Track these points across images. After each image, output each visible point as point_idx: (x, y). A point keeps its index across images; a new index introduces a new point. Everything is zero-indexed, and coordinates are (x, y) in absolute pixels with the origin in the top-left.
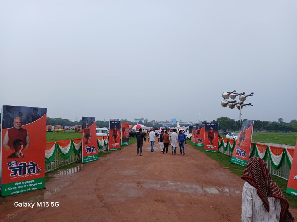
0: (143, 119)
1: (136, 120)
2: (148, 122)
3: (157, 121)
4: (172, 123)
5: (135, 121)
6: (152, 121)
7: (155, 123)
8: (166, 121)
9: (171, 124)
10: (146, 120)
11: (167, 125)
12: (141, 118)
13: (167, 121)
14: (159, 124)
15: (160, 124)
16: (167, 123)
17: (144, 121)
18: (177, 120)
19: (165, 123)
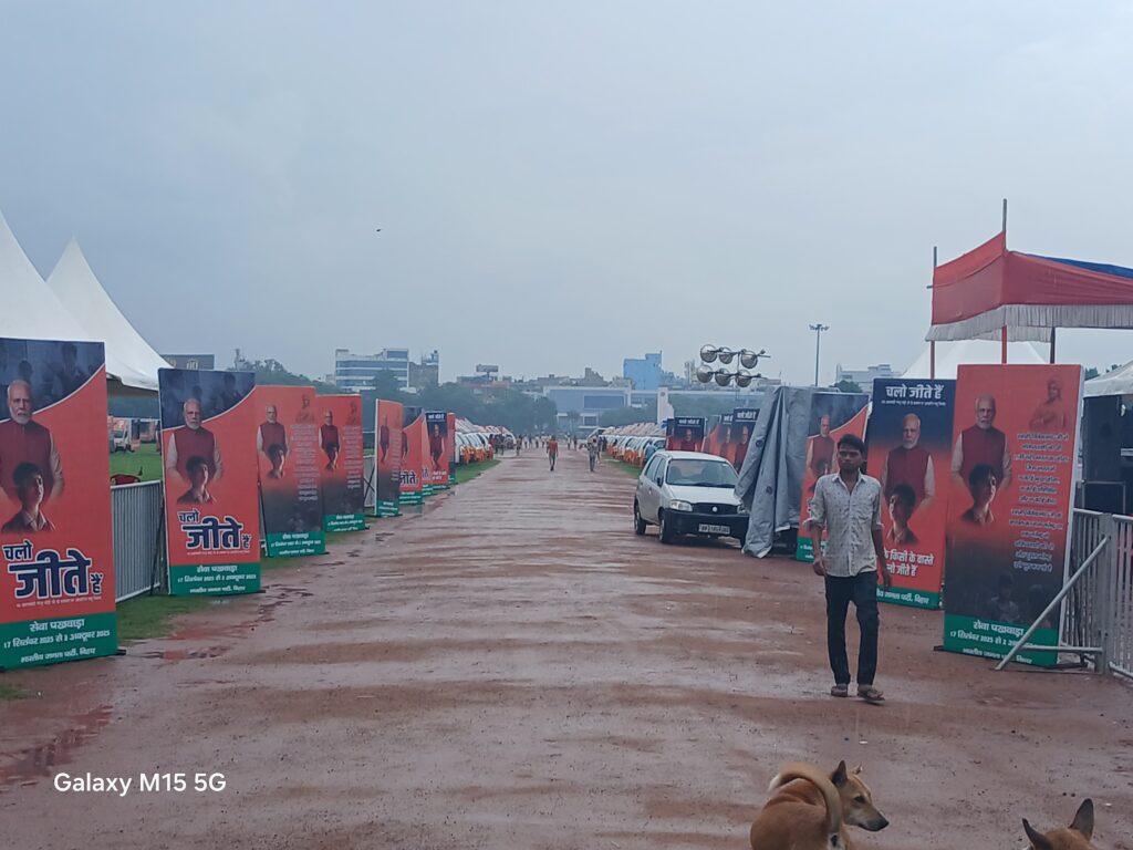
0: (404, 354)
1: (347, 363)
2: (441, 381)
3: (516, 377)
4: (628, 392)
5: (340, 373)
6: (472, 373)
7: (497, 391)
8: (578, 374)
9: (621, 399)
10: (430, 367)
11: (591, 402)
12: (391, 354)
13: (592, 377)
14: (527, 398)
15: (536, 395)
16: (592, 388)
17: (407, 379)
18: (665, 367)
19: (577, 388)
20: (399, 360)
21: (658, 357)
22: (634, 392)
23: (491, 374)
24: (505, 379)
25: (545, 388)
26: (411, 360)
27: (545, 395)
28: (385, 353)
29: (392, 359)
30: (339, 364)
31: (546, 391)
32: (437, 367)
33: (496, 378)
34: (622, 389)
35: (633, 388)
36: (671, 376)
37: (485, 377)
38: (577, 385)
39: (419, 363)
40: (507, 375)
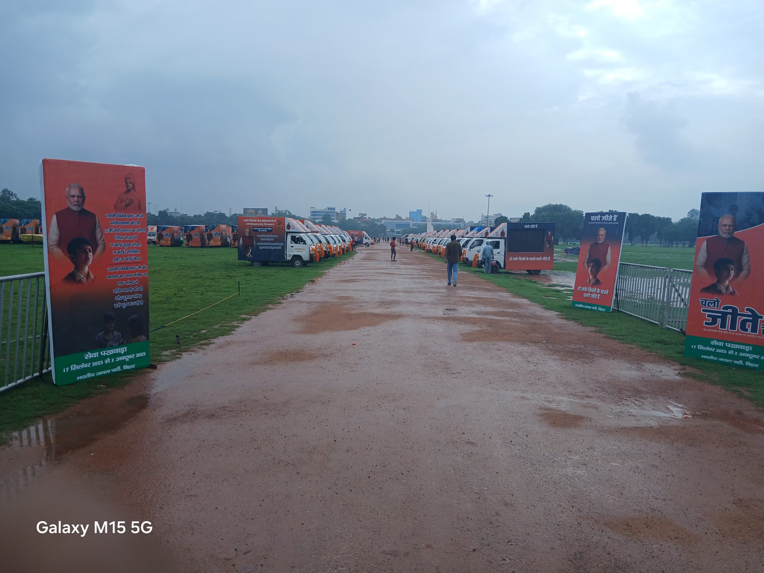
0: (334, 209)
1: (314, 212)
2: (347, 219)
3: (372, 217)
5: (312, 215)
6: (358, 216)
7: (366, 222)
8: (394, 217)
9: (408, 225)
10: (343, 214)
11: (398, 226)
12: (329, 209)
13: (398, 218)
14: (376, 224)
15: (379, 223)
16: (398, 221)
17: (335, 217)
18: (423, 214)
19: (393, 221)
20: (332, 211)
21: (421, 211)
22: (413, 222)
23: (364, 216)
24: (369, 218)
25: (382, 221)
26: (336, 211)
27: (382, 223)
28: (327, 209)
29: (330, 211)
30: (312, 212)
31: (383, 222)
32: (345, 214)
33: (366, 218)
34: (410, 221)
35: (413, 221)
36: (425, 217)
37: (362, 217)
38: (393, 220)
39: (339, 212)
40: (369, 217)
